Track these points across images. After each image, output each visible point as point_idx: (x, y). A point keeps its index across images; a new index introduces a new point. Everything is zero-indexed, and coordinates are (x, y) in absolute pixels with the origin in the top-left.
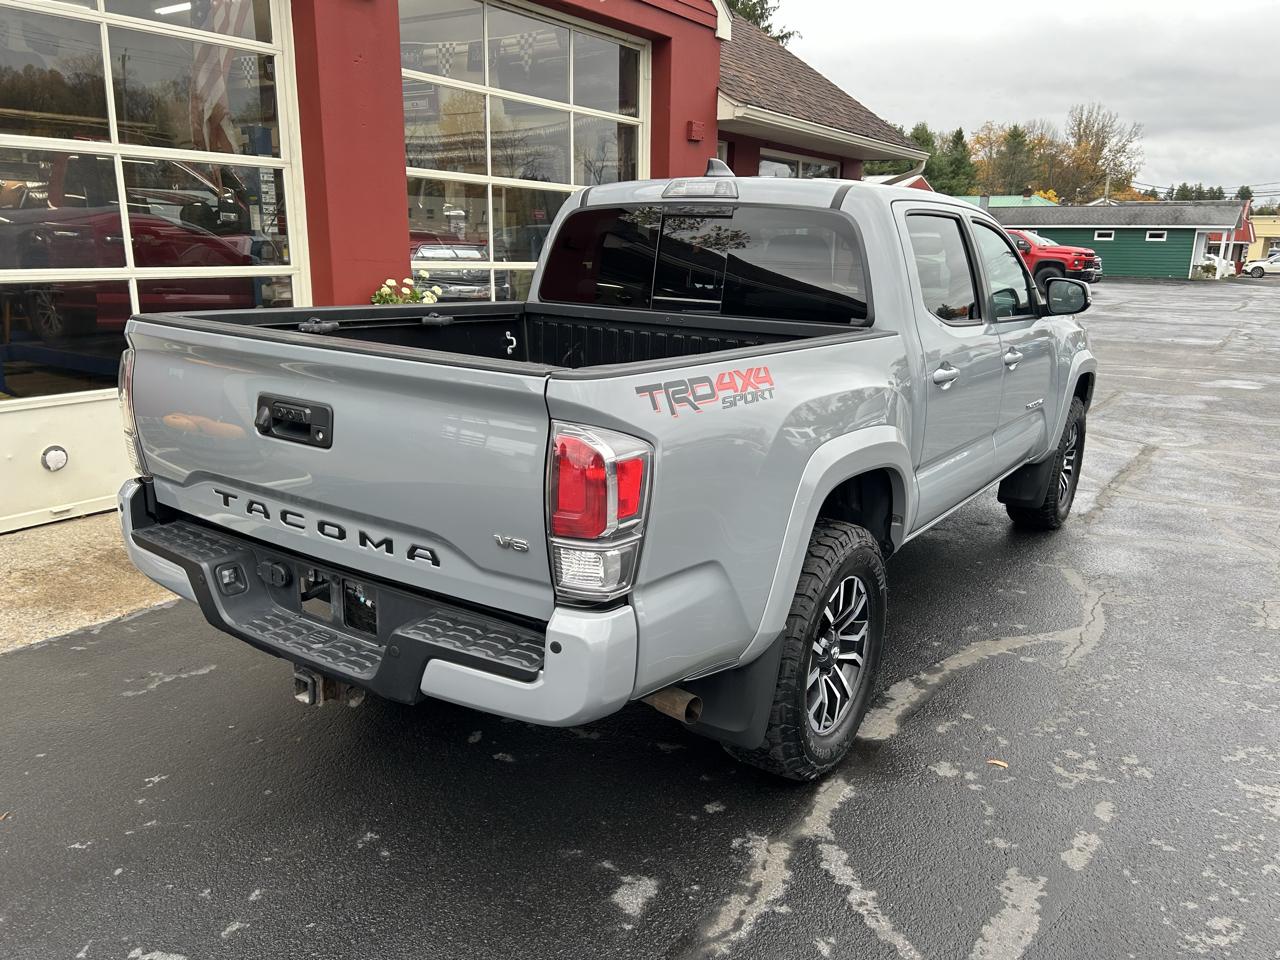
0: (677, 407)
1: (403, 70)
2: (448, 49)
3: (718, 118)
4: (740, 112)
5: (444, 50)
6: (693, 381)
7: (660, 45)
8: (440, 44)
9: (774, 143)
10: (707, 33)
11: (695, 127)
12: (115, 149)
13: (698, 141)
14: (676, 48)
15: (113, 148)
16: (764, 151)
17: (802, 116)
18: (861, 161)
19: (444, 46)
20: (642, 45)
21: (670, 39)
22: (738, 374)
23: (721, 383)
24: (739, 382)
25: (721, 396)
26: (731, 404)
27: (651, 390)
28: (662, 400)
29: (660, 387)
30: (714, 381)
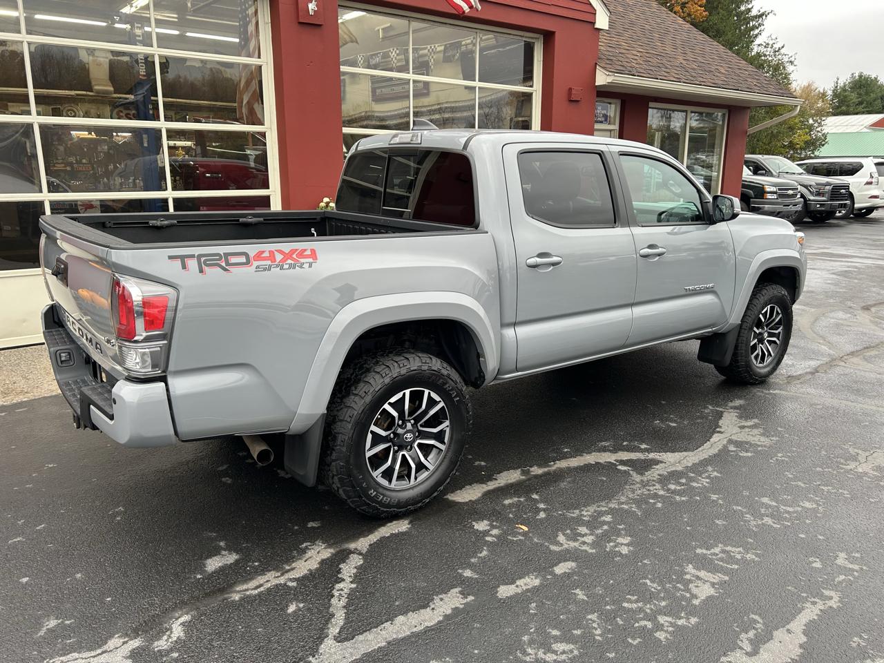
0: (206, 269)
1: (341, 67)
2: (433, 50)
3: (596, 84)
4: (610, 79)
5: (431, 50)
6: (227, 255)
7: (548, 37)
8: (429, 47)
9: (658, 98)
10: (588, 26)
11: (573, 92)
12: (162, 125)
13: (578, 101)
14: (558, 38)
15: (161, 124)
16: (651, 104)
17: (674, 79)
18: (749, 108)
19: (431, 47)
20: (536, 38)
21: (553, 33)
22: (280, 252)
23: (259, 256)
24: (279, 257)
25: (256, 264)
26: (265, 270)
27: (183, 258)
28: (192, 264)
29: (193, 256)
30: (252, 255)
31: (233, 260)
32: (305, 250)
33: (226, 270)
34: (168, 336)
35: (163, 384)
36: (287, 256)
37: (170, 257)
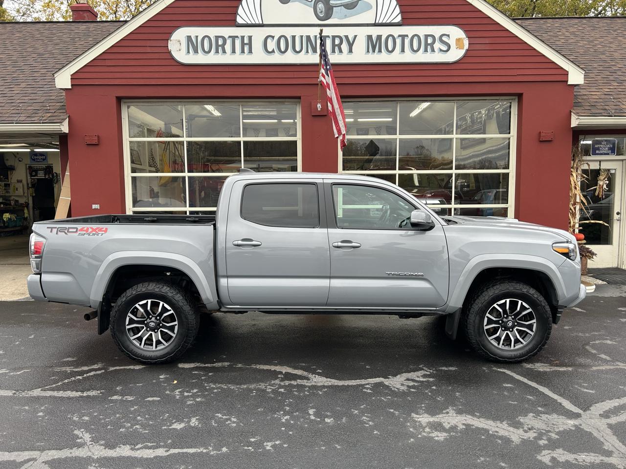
0: (59, 232)
3: (572, 126)
4: (577, 122)
6: (69, 228)
7: (520, 96)
13: (549, 141)
20: (512, 99)
21: (522, 94)
22: (92, 228)
23: (81, 230)
24: (90, 230)
25: (79, 232)
26: (82, 235)
27: (52, 228)
28: (55, 231)
29: (56, 228)
30: (79, 229)
31: (71, 230)
32: (103, 228)
33: (66, 234)
34: (41, 257)
35: (39, 276)
36: (93, 230)
37: (48, 228)
